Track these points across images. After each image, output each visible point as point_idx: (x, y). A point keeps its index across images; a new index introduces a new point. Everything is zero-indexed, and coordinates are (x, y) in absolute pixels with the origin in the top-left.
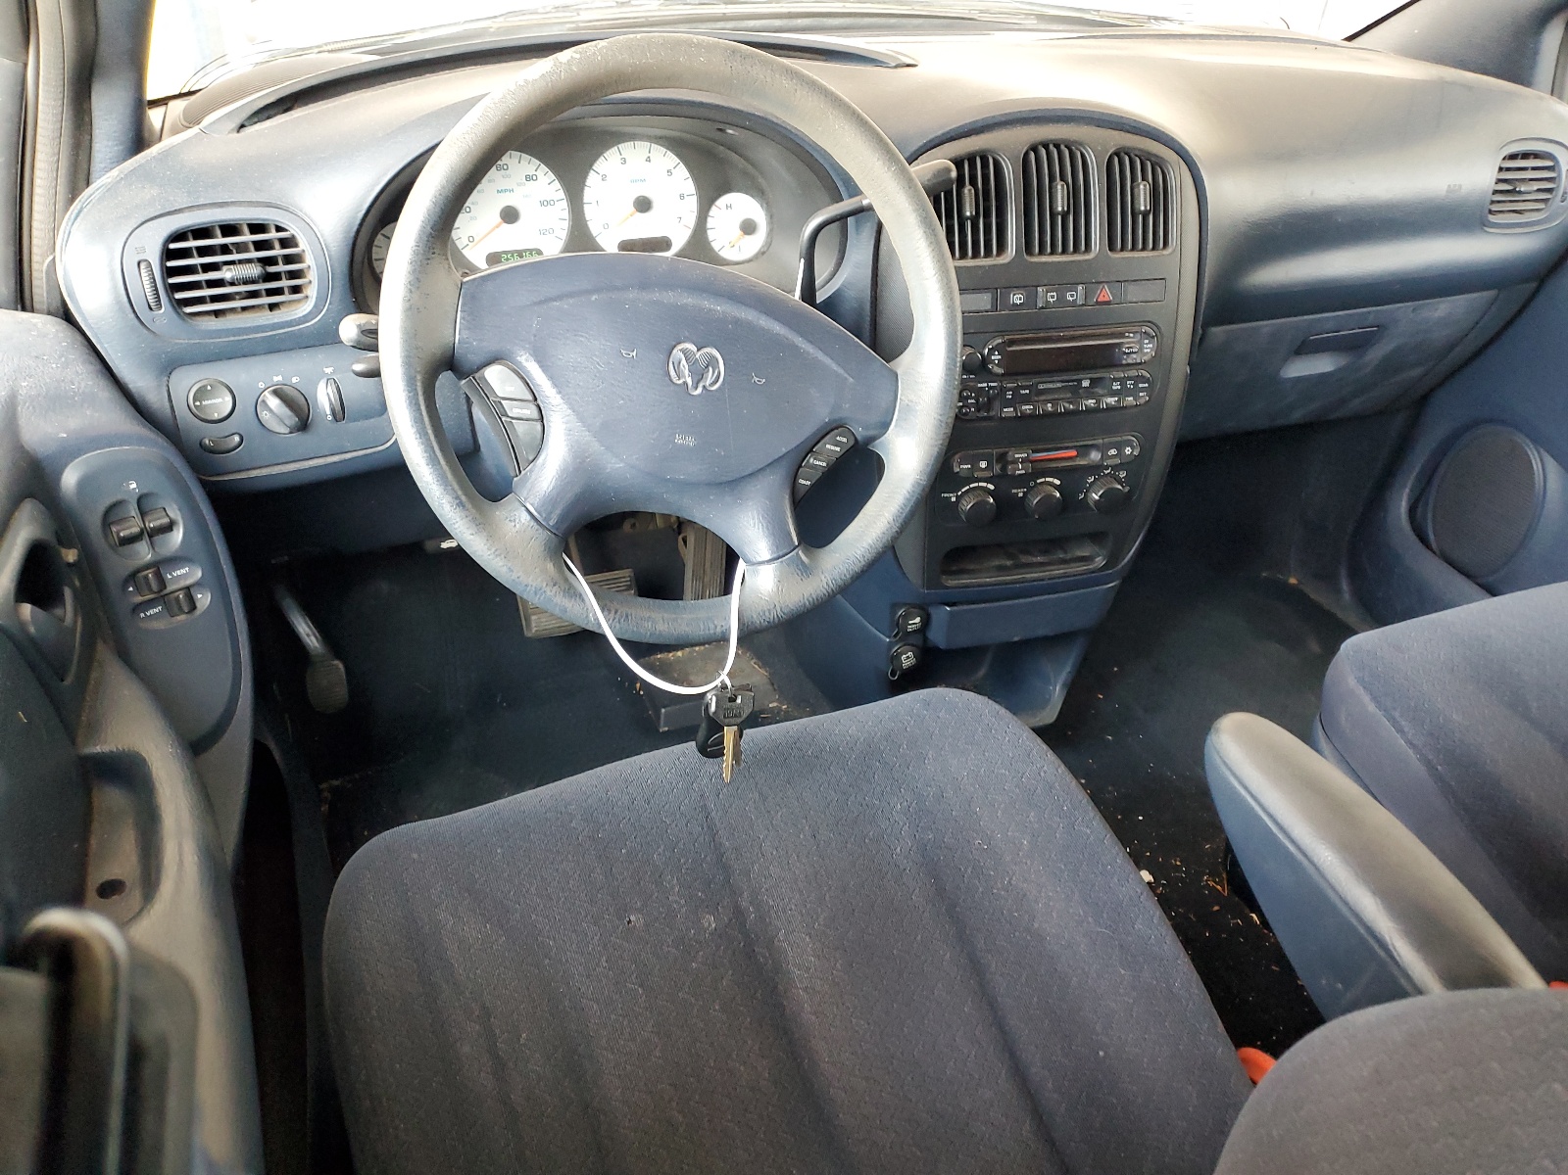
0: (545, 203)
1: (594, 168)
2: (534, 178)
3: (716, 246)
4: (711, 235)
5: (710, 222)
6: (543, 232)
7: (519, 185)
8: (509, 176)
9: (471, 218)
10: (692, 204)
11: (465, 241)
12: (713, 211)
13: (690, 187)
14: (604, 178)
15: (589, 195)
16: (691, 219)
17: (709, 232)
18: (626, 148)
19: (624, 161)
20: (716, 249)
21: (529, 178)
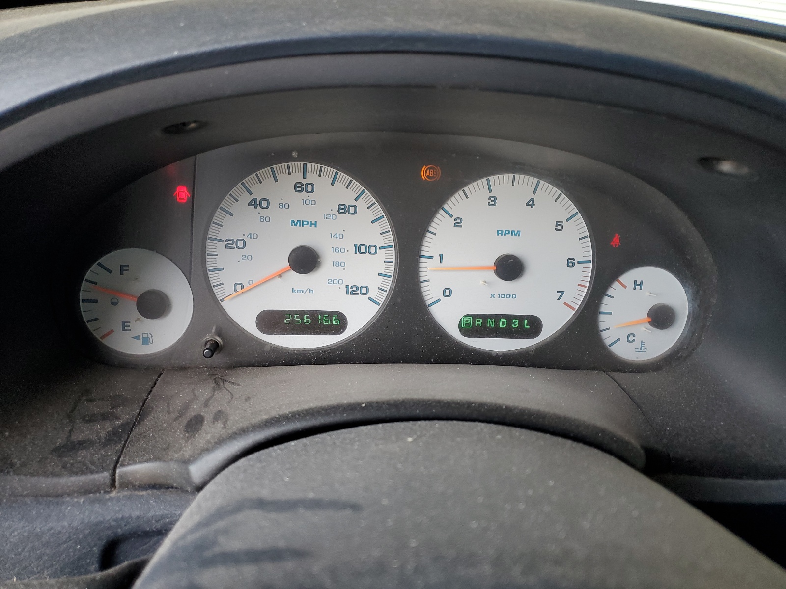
0: (363, 249)
1: (446, 206)
2: (352, 210)
3: (608, 337)
4: (604, 321)
5: (607, 304)
6: (353, 290)
7: (327, 217)
8: (312, 203)
9: (245, 258)
10: (584, 275)
11: (228, 288)
12: (615, 289)
13: (584, 250)
14: (458, 223)
15: (431, 245)
16: (577, 296)
17: (602, 318)
18: (501, 182)
19: (493, 202)
20: (608, 342)
21: (343, 209)
